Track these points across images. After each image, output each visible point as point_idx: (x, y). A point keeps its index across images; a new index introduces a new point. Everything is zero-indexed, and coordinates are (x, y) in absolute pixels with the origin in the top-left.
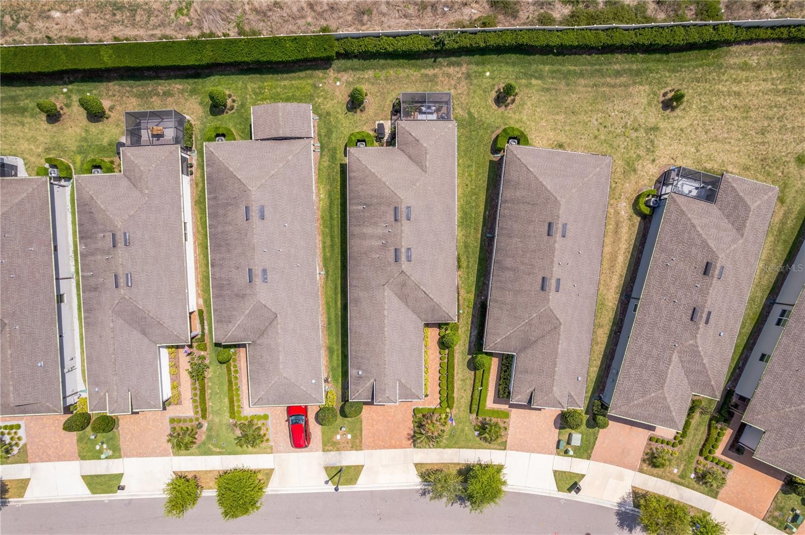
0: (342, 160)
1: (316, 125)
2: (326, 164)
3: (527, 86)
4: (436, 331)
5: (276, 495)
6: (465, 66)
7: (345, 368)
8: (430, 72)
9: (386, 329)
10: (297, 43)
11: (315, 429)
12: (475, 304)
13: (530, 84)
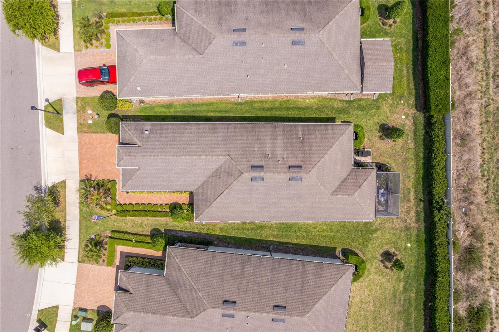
0: (338, 119)
1: (369, 97)
2: (336, 106)
3: (398, 278)
4: (187, 201)
5: (34, 54)
6: (416, 226)
7: (153, 119)
8: (412, 196)
9: (188, 157)
10: (444, 81)
11: (97, 91)
12: (210, 235)
13: (400, 281)
